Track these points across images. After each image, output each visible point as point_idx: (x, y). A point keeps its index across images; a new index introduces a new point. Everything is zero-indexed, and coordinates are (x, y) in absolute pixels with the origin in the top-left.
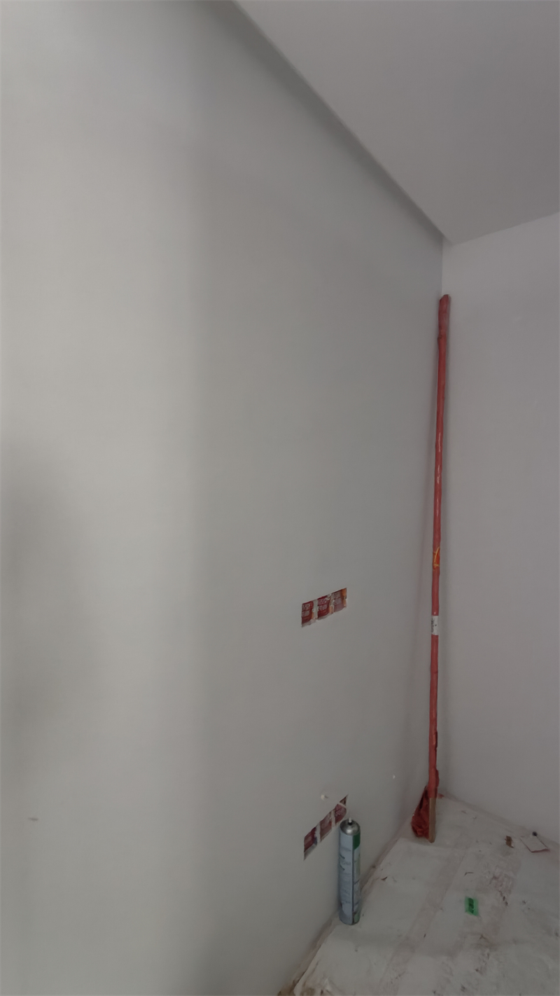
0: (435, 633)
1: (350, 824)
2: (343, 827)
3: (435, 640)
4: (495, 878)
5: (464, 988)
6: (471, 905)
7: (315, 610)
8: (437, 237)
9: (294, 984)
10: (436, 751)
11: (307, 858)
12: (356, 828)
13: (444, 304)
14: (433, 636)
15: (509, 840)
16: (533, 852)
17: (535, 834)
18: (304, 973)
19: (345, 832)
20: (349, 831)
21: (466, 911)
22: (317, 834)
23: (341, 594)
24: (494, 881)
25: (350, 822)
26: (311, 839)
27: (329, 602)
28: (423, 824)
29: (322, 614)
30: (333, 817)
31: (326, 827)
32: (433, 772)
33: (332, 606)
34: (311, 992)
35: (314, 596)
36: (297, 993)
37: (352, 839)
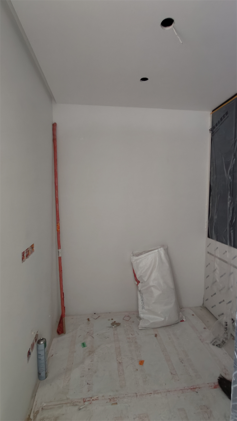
0: (60, 256)
1: (42, 340)
2: (39, 342)
3: (60, 259)
4: (88, 333)
5: (89, 369)
6: (84, 345)
7: (25, 255)
8: (51, 97)
9: (29, 416)
10: (64, 300)
11: (29, 361)
12: (44, 340)
13: (54, 125)
14: (59, 257)
15: (88, 319)
16: (96, 319)
17: (95, 314)
18: (32, 409)
19: (40, 344)
20: (42, 343)
21: (83, 348)
22: (31, 351)
23: (32, 247)
24: (88, 334)
25: (42, 339)
26: (29, 353)
27: (29, 250)
28: (61, 330)
29: (27, 256)
30: (35, 342)
31: (33, 346)
32: (63, 308)
33: (30, 252)
34: (37, 412)
35: (24, 249)
36: (32, 417)
37: (43, 345)
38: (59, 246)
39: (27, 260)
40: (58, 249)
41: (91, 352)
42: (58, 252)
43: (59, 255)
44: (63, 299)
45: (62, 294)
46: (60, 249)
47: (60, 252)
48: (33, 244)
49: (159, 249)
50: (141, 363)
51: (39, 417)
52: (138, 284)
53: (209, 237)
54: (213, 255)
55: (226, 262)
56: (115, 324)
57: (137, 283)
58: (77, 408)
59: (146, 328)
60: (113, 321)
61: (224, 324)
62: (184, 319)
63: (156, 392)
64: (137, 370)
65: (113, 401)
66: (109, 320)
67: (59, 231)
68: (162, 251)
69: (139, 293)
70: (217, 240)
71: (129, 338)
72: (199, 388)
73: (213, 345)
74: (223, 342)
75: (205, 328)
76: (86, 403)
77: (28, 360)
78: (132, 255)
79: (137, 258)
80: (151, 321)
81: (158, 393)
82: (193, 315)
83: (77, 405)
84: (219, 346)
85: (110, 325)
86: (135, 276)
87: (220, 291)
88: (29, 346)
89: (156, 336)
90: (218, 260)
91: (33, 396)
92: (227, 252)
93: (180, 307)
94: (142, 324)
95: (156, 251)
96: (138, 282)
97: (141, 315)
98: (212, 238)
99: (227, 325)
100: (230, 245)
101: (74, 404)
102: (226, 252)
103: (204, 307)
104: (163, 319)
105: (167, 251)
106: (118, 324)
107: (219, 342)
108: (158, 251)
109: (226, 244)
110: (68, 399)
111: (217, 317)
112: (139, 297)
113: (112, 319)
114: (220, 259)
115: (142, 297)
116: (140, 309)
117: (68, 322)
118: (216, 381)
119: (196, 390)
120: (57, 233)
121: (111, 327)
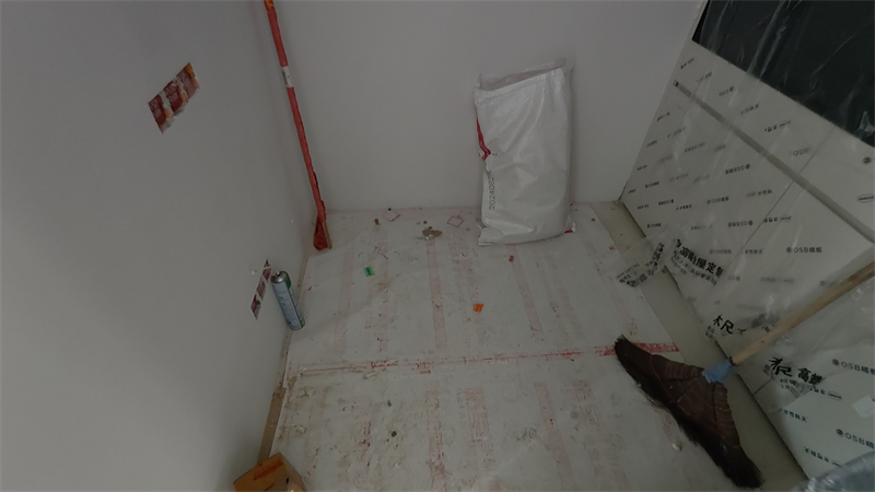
0: (290, 85)
1: (279, 275)
2: (274, 280)
3: (291, 92)
4: (376, 248)
5: (380, 315)
6: (369, 271)
7: (167, 105)
9: (281, 384)
10: (318, 187)
11: (258, 317)
12: (284, 275)
14: (288, 89)
15: (377, 221)
16: (393, 220)
17: (390, 210)
18: (284, 374)
19: (277, 283)
20: (280, 280)
21: (367, 276)
22: (258, 298)
23: (187, 73)
24: (376, 250)
25: (279, 273)
26: (256, 304)
27: (177, 88)
28: (321, 241)
29: (176, 107)
30: (264, 279)
31: (261, 289)
32: (320, 204)
33: (183, 92)
34: (294, 379)
35: (157, 88)
36: (285, 385)
37: (284, 284)
38: (283, 59)
39: (177, 122)
40: (282, 66)
41: (384, 286)
42: (284, 74)
43: (286, 83)
44: (315, 187)
45: (313, 178)
46: (287, 65)
47: (287, 74)
48: (189, 64)
49: (552, 73)
50: (478, 308)
51: (297, 385)
52: (486, 156)
53: (696, 38)
54: (688, 93)
55: (718, 117)
56: (431, 233)
57: (483, 154)
58: (360, 375)
59: (494, 244)
60: (427, 226)
61: (656, 246)
62: (573, 229)
63: (499, 357)
64: (469, 319)
65: (424, 367)
66: (419, 224)
67: (273, 8)
68: (558, 77)
69: (485, 176)
70: (719, 53)
71: (458, 262)
72: (578, 353)
73: (622, 281)
74: (643, 278)
75: (611, 248)
76: (376, 369)
77: (256, 316)
78: (478, 85)
79: (492, 94)
80: (506, 233)
81: (503, 359)
82: (593, 220)
83: (359, 372)
84: (633, 284)
85: (421, 235)
86: (481, 138)
87: (672, 179)
88: (254, 292)
89: (511, 259)
90: (698, 110)
91: (284, 354)
92: (735, 92)
93: (571, 203)
94: (485, 236)
95: (544, 76)
96: (487, 152)
97: (486, 221)
98: (704, 44)
99: (661, 250)
100: (756, 73)
101: (354, 370)
102: (731, 89)
103: (621, 204)
104: (530, 230)
105: (570, 78)
106: (437, 234)
107: (633, 278)
108: (548, 79)
109: (744, 67)
110: (343, 361)
111: (644, 228)
112: (486, 185)
113: (425, 222)
114: (705, 107)
115: (491, 185)
116: (485, 209)
117: (334, 226)
118: (612, 343)
119: (572, 357)
120: (269, 15)
121: (421, 238)
